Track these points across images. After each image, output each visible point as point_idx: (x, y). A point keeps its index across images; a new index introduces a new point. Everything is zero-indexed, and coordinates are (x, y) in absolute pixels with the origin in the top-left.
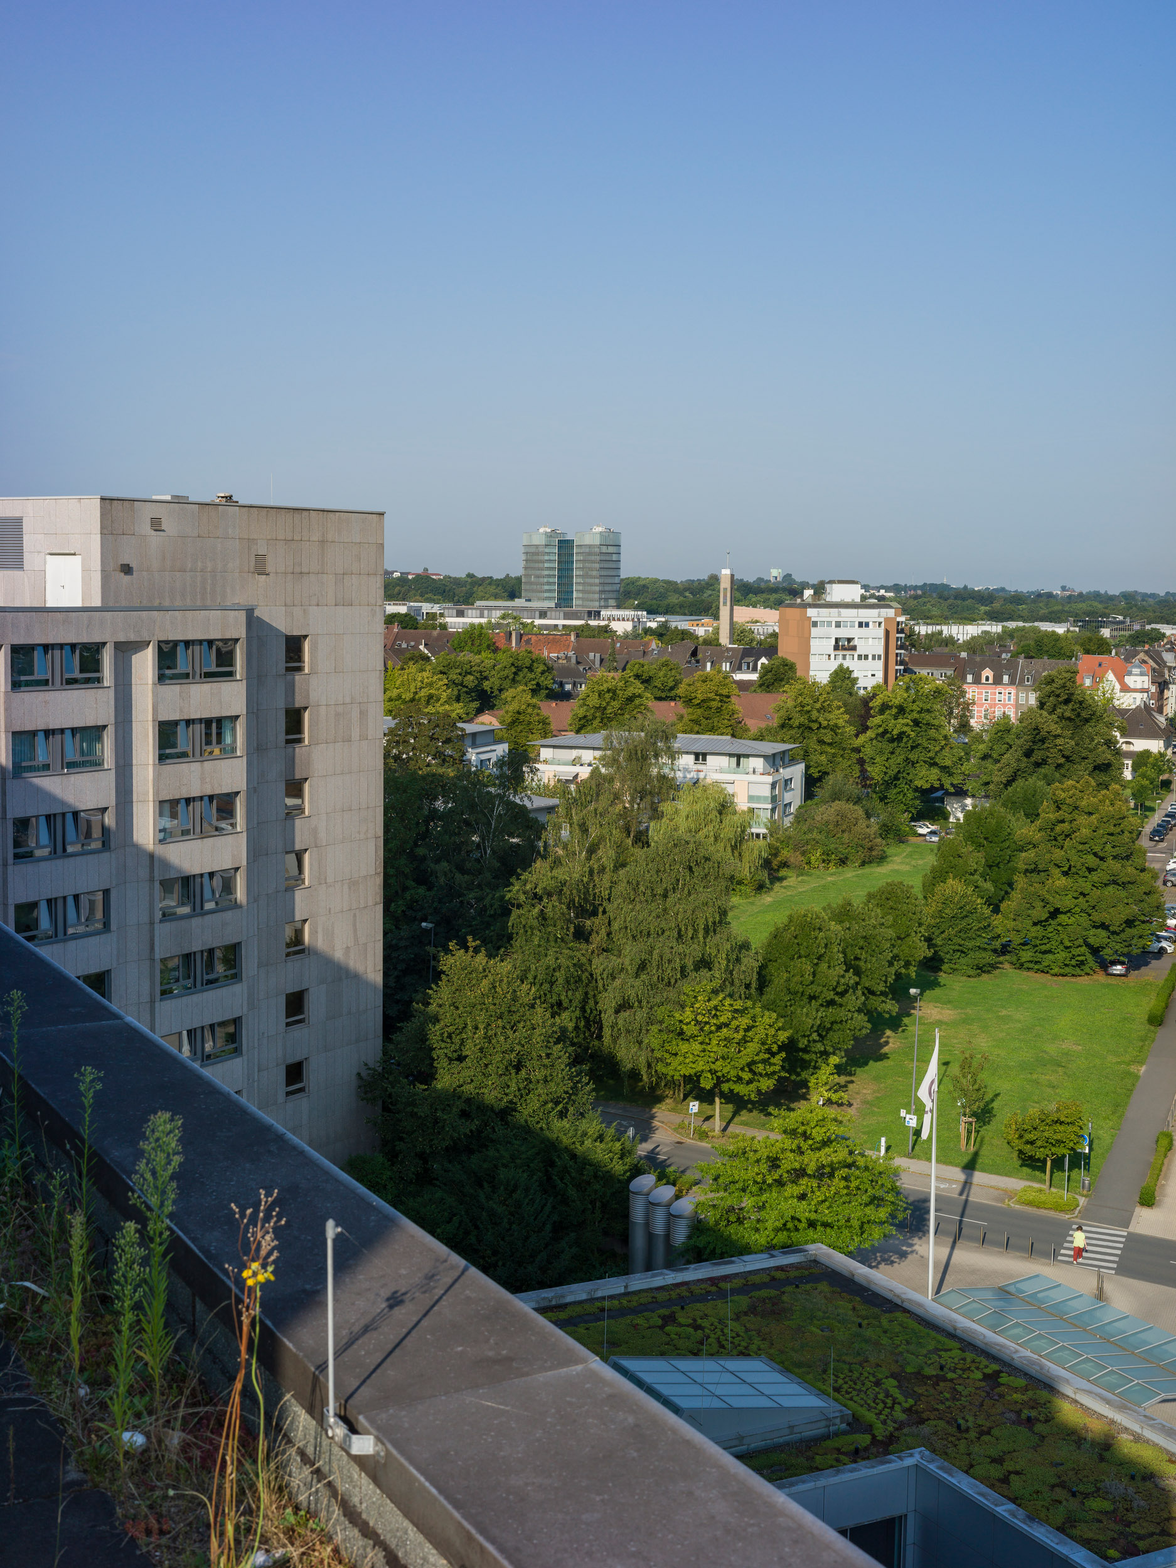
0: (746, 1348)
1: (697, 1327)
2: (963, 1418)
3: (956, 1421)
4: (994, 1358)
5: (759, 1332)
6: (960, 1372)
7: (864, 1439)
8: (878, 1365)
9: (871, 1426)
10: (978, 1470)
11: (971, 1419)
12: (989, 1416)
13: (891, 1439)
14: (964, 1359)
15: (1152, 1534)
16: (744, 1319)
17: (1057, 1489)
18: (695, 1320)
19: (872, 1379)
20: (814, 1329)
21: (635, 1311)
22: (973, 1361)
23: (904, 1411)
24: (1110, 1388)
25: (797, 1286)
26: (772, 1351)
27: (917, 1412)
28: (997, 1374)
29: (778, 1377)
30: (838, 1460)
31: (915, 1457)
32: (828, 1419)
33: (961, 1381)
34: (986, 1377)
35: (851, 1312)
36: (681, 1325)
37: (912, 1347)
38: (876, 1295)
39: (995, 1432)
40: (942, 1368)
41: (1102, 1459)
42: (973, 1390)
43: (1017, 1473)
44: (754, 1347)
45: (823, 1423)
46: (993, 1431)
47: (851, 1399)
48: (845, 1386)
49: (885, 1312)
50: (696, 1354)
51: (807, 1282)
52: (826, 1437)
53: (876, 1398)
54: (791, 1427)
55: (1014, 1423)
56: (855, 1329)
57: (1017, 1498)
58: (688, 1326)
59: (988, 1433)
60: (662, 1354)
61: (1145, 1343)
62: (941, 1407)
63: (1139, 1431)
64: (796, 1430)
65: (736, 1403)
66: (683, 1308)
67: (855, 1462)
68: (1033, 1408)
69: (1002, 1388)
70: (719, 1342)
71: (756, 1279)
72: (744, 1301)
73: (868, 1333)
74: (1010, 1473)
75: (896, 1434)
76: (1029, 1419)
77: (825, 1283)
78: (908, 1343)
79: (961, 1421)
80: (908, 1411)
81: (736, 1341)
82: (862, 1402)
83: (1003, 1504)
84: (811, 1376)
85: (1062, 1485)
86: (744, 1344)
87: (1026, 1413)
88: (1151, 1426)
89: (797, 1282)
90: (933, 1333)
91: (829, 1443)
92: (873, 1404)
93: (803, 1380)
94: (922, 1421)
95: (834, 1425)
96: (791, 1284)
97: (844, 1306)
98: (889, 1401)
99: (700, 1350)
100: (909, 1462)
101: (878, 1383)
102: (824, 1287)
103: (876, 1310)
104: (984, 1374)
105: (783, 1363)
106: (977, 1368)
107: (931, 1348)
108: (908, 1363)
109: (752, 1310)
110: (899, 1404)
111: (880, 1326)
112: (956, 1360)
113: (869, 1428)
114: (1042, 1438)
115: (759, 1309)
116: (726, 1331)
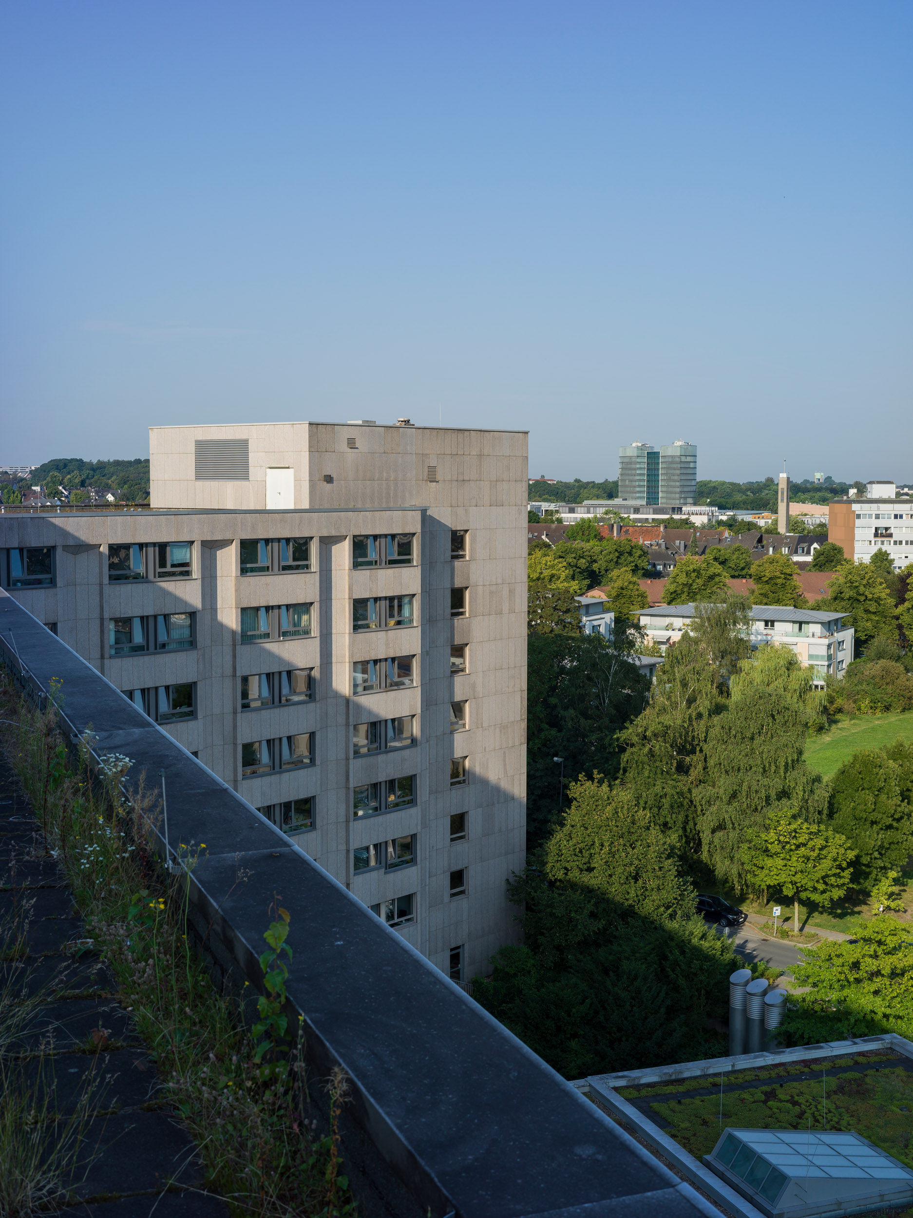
0: (837, 1123)
1: (795, 1103)
5: (847, 1110)
16: (834, 1097)
18: (792, 1097)
20: (894, 1108)
21: (743, 1087)
25: (877, 1070)
26: (860, 1127)
29: (867, 1151)
36: (781, 1101)
44: (844, 1123)
50: (795, 1127)
51: (885, 1067)
54: (882, 1196)
58: (787, 1101)
60: (766, 1127)
64: (886, 1198)
65: (835, 1173)
66: (781, 1086)
70: (814, 1117)
71: (842, 1063)
72: (832, 1082)
77: (901, 1068)
81: (829, 1116)
84: (895, 1150)
86: (835, 1119)
89: (877, 1067)
93: (889, 1154)
96: (872, 1068)
99: (798, 1124)
102: (900, 1071)
105: (870, 1137)
109: (840, 1090)
115: (846, 1089)
116: (819, 1107)
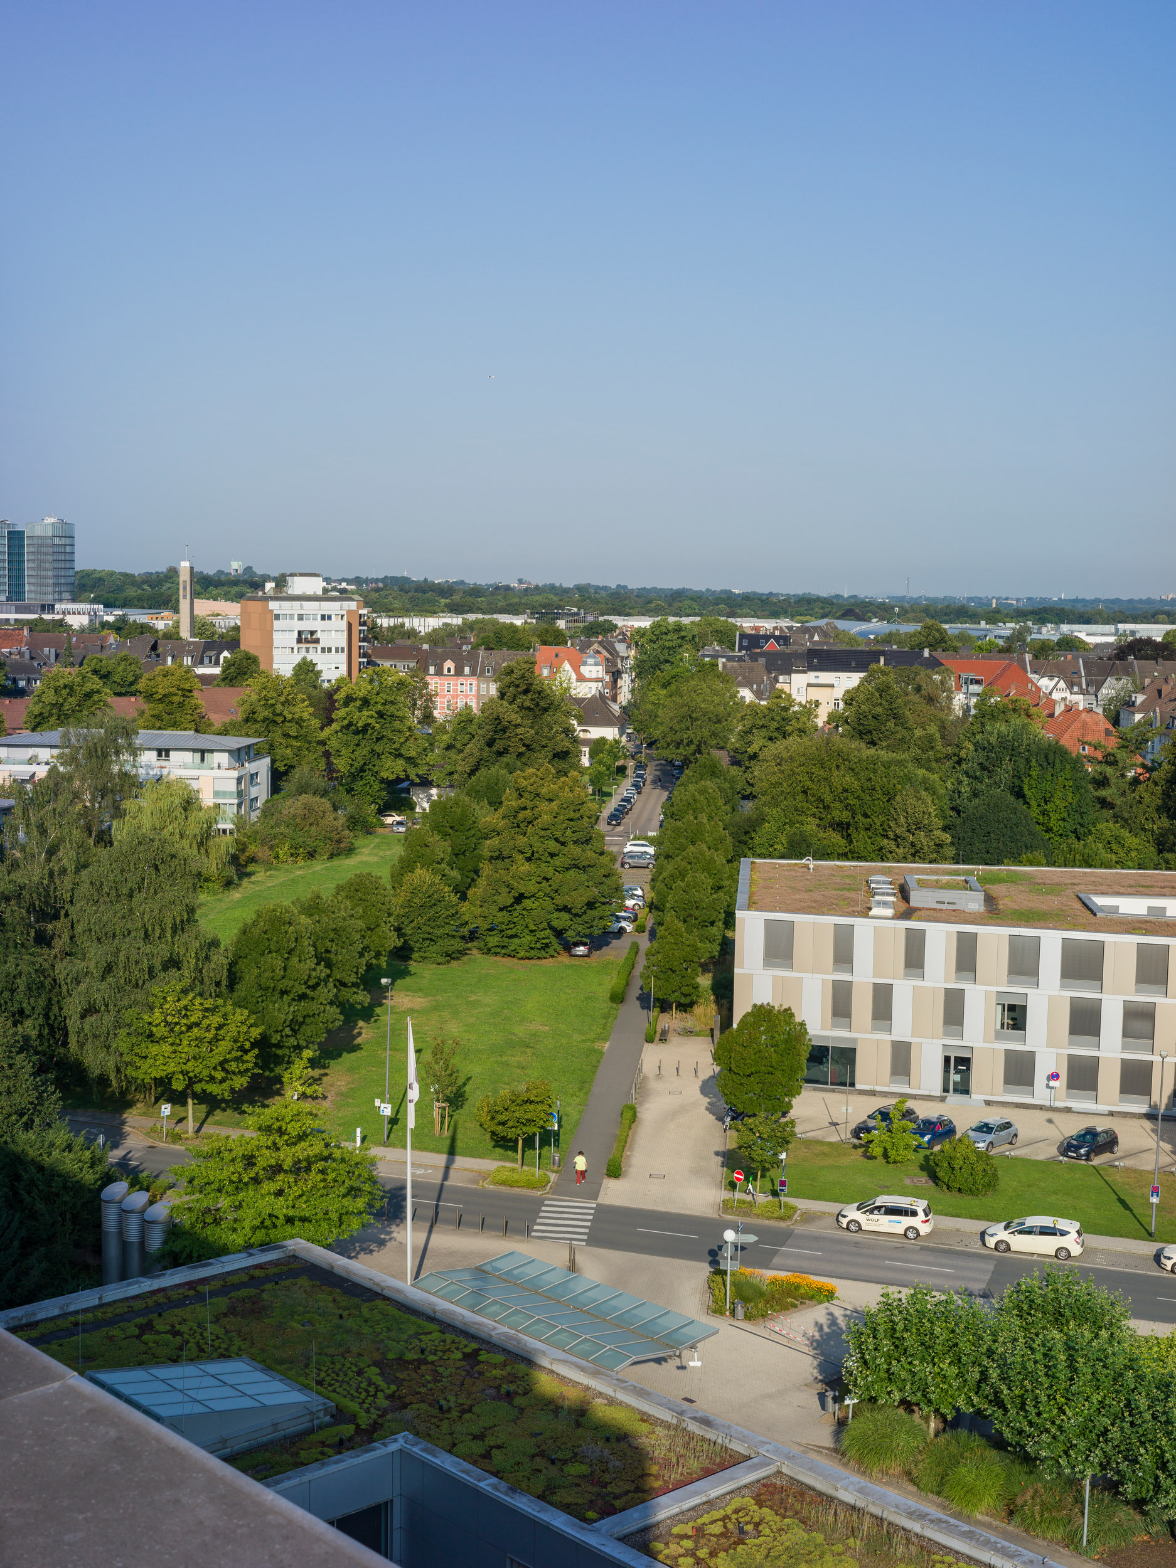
0: (226, 1350)
1: (175, 1333)
2: (445, 1399)
3: (438, 1402)
4: (473, 1337)
5: (239, 1333)
6: (440, 1354)
7: (348, 1430)
8: (360, 1355)
9: (355, 1416)
10: (460, 1448)
11: (452, 1398)
12: (469, 1394)
13: (375, 1427)
14: (444, 1341)
15: (628, 1492)
16: (224, 1321)
17: (538, 1459)
18: (173, 1326)
19: (354, 1369)
20: (295, 1324)
21: (111, 1323)
22: (453, 1342)
23: (387, 1397)
24: (585, 1356)
25: (277, 1283)
26: (253, 1350)
27: (400, 1397)
28: (476, 1352)
29: (260, 1376)
30: (322, 1453)
31: (400, 1442)
32: (312, 1413)
33: (442, 1363)
34: (466, 1356)
35: (331, 1305)
36: (158, 1333)
37: (392, 1334)
38: (356, 1285)
39: (476, 1409)
40: (423, 1351)
41: (578, 1425)
42: (453, 1370)
43: (499, 1447)
44: (234, 1348)
45: (308, 1418)
46: (474, 1409)
47: (334, 1391)
48: (328, 1379)
49: (365, 1301)
50: (175, 1360)
51: (287, 1278)
52: (311, 1431)
53: (359, 1387)
54: (274, 1425)
55: (494, 1399)
56: (336, 1321)
57: (498, 1472)
58: (166, 1333)
59: (470, 1411)
60: (141, 1364)
61: (615, 1309)
62: (423, 1390)
63: (612, 1394)
64: (280, 1427)
65: (218, 1406)
66: (160, 1315)
67: (340, 1453)
68: (511, 1382)
69: (482, 1366)
70: (198, 1346)
71: (235, 1279)
72: (223, 1303)
73: (350, 1323)
74: (491, 1447)
75: (380, 1421)
76: (508, 1394)
77: (305, 1277)
78: (389, 1330)
79: (443, 1402)
80: (389, 1397)
81: (216, 1344)
82: (345, 1393)
83: (486, 1479)
84: (293, 1372)
85: (542, 1454)
86: (224, 1346)
87: (505, 1387)
88: (623, 1388)
89: (276, 1279)
90: (413, 1318)
91: (314, 1438)
92: (356, 1394)
93: (285, 1377)
94: (405, 1406)
95: (318, 1418)
96: (270, 1281)
97: (324, 1298)
98: (372, 1389)
99: (179, 1357)
100: (393, 1447)
101: (360, 1373)
102: (304, 1281)
103: (357, 1300)
104: (464, 1354)
105: (264, 1361)
106: (457, 1349)
107: (411, 1332)
108: (390, 1350)
109: (232, 1311)
110: (382, 1391)
111: (361, 1316)
112: (436, 1343)
113: (352, 1419)
114: (522, 1410)
115: (238, 1309)
116: (205, 1334)
